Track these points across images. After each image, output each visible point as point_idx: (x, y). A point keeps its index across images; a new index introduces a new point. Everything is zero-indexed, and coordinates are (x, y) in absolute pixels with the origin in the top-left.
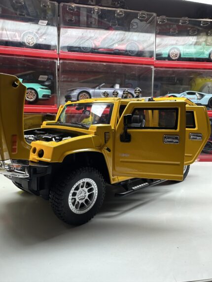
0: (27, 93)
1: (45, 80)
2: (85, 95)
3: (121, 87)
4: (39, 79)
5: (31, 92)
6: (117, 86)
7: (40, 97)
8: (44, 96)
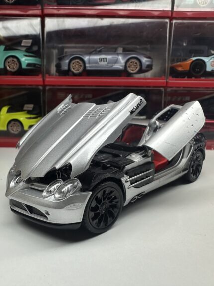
0: (9, 63)
1: (29, 45)
2: (78, 62)
3: (125, 50)
6: (120, 50)
7: (24, 66)
8: (29, 65)
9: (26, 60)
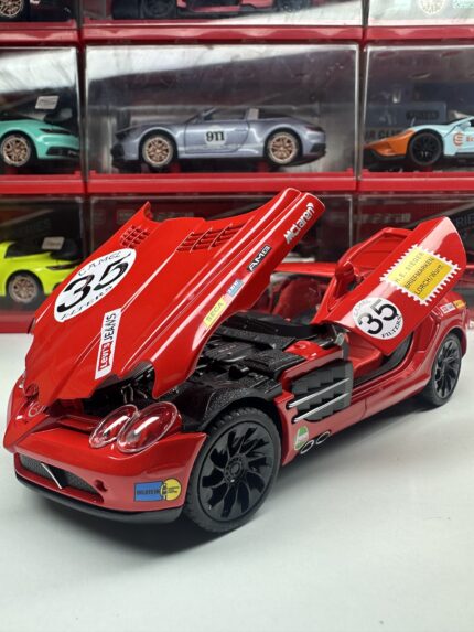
1: (53, 107)
2: (160, 142)
4: (37, 107)
5: (17, 142)
6: (253, 114)
7: (42, 153)
8: (52, 151)
9: (46, 140)
